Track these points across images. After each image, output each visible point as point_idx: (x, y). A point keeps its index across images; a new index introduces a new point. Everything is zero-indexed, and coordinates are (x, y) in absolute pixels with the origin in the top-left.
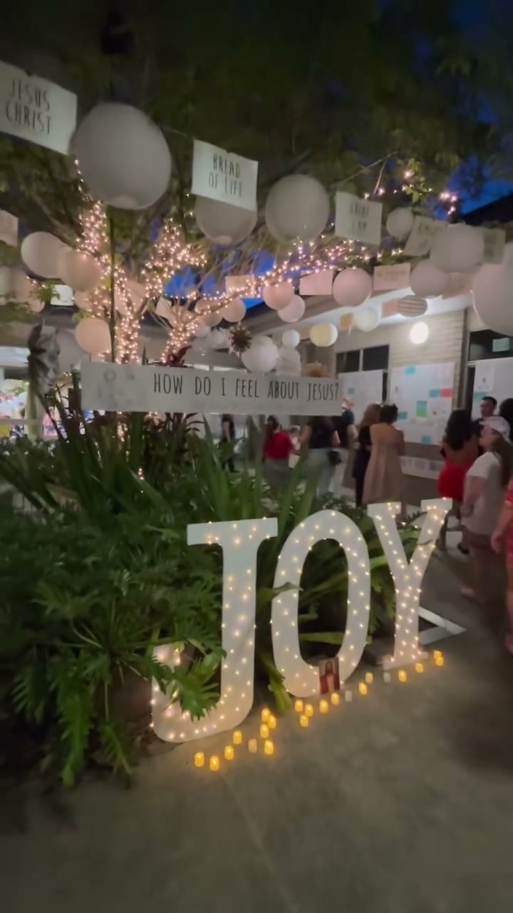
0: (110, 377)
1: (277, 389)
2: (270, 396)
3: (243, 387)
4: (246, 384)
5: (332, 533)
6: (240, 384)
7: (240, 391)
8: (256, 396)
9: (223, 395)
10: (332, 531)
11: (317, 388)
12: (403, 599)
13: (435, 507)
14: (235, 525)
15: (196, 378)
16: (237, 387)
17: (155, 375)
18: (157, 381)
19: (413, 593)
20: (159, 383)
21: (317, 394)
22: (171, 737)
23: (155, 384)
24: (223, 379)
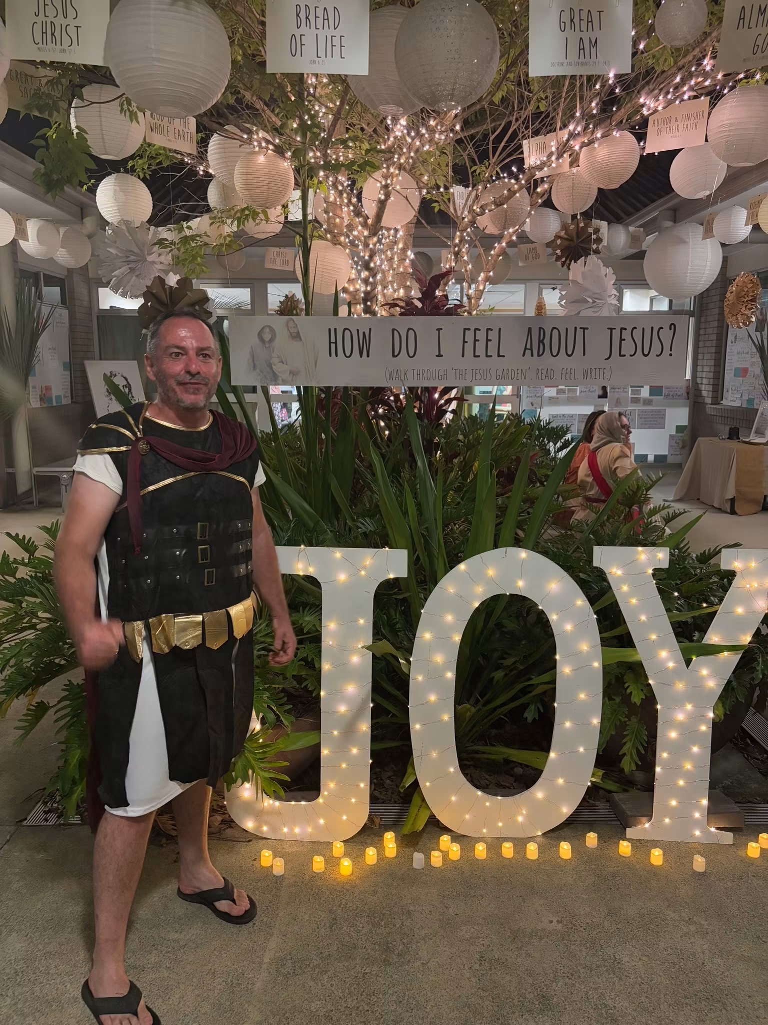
0: (267, 337)
1: (541, 342)
2: (528, 352)
3: (476, 340)
4: (481, 335)
5: (520, 586)
6: (470, 336)
7: (469, 347)
8: (499, 356)
9: (440, 355)
10: (520, 583)
11: (626, 335)
12: (672, 724)
13: (753, 564)
14: (338, 553)
15: (393, 330)
16: (465, 342)
17: (330, 330)
18: (333, 340)
19: (696, 718)
20: (336, 343)
21: (628, 347)
22: (249, 825)
23: (330, 343)
24: (439, 330)
